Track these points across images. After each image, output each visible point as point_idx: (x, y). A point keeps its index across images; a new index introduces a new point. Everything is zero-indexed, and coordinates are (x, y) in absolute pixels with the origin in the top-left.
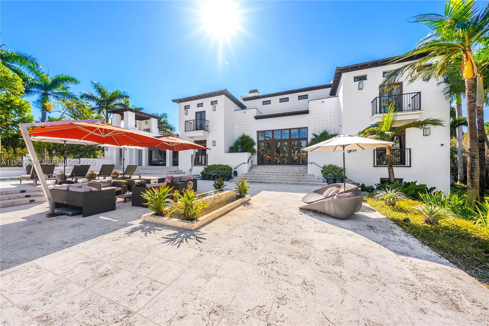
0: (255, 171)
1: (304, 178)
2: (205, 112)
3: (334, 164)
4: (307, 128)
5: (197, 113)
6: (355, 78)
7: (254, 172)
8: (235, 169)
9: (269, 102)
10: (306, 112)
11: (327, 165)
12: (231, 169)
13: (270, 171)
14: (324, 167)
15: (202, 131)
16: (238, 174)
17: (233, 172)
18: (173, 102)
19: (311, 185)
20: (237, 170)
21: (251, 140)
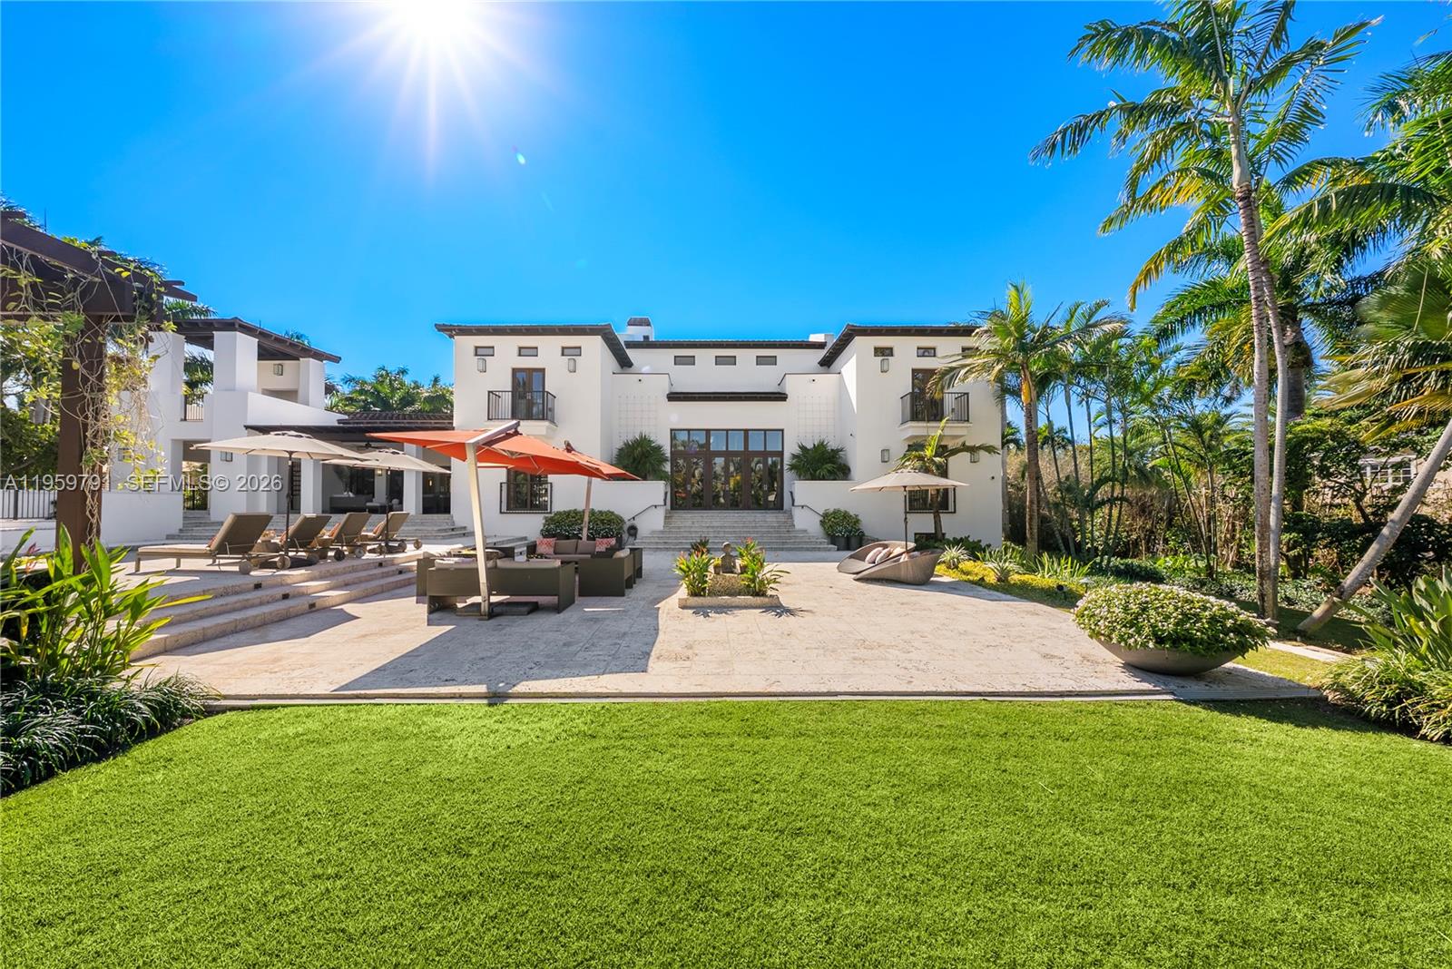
0: (679, 524)
1: (790, 538)
2: (542, 371)
3: (842, 509)
4: (782, 430)
5: (515, 371)
6: (876, 349)
7: (679, 528)
8: (632, 522)
9: (690, 361)
10: (780, 397)
11: (832, 510)
12: (621, 520)
13: (715, 524)
14: (826, 515)
15: (546, 423)
16: (639, 532)
17: (626, 527)
18: (439, 330)
19: (808, 549)
20: (637, 523)
21: (659, 448)
